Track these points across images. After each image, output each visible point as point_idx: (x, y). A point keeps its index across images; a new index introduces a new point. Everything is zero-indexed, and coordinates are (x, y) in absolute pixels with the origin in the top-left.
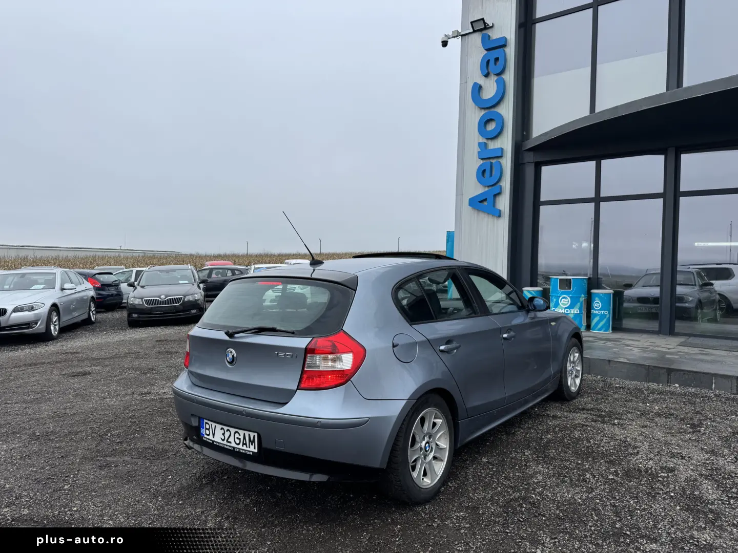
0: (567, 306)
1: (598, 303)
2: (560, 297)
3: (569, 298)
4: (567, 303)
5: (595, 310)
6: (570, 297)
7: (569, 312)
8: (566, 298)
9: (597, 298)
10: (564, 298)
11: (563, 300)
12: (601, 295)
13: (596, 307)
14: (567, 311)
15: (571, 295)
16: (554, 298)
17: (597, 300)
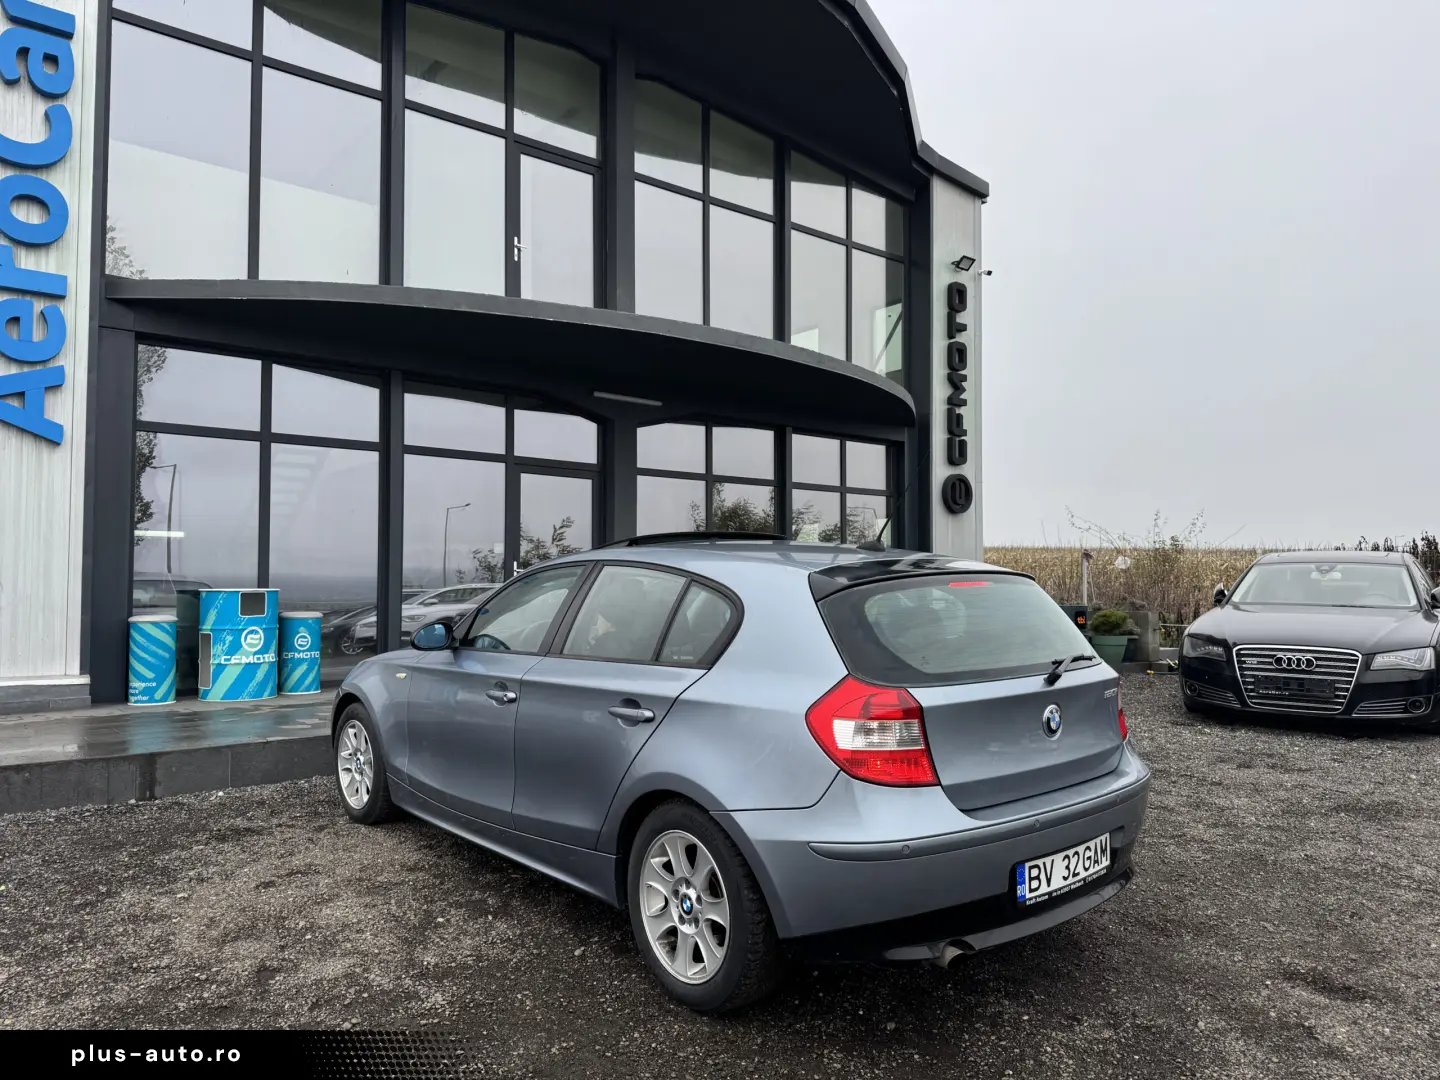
0: (259, 647)
1: (305, 637)
2: (243, 630)
3: (261, 632)
4: (257, 642)
5: (299, 652)
6: (264, 630)
7: (262, 661)
8: (257, 632)
9: (302, 629)
10: (251, 632)
11: (250, 636)
12: (310, 621)
13: (300, 646)
14: (259, 659)
15: (264, 626)
16: (228, 634)
17: (303, 632)
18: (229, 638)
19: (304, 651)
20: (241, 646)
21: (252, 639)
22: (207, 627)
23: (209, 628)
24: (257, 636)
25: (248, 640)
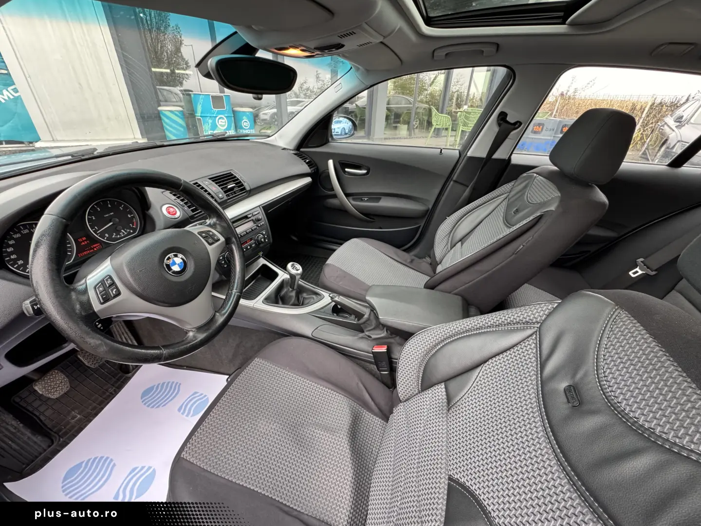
0: (226, 127)
1: (247, 122)
2: (217, 117)
3: (225, 118)
4: (224, 124)
6: (227, 117)
8: (223, 118)
9: (244, 117)
10: (221, 118)
11: (220, 120)
12: (248, 113)
13: (245, 126)
15: (226, 115)
16: (209, 119)
17: (245, 119)
18: (210, 121)
19: (247, 129)
20: (217, 126)
21: (221, 122)
22: (198, 114)
23: (199, 115)
24: (223, 121)
25: (220, 123)
